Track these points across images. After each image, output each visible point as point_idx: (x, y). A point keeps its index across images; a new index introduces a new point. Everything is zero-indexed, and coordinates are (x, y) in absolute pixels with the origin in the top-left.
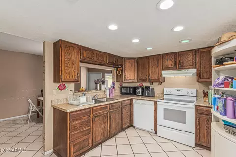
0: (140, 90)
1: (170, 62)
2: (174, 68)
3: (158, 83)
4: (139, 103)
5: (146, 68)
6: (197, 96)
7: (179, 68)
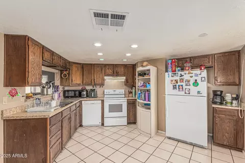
0: (85, 93)
1: (111, 71)
2: (113, 75)
3: (99, 86)
4: (88, 104)
5: (91, 74)
6: (125, 94)
7: (116, 76)
